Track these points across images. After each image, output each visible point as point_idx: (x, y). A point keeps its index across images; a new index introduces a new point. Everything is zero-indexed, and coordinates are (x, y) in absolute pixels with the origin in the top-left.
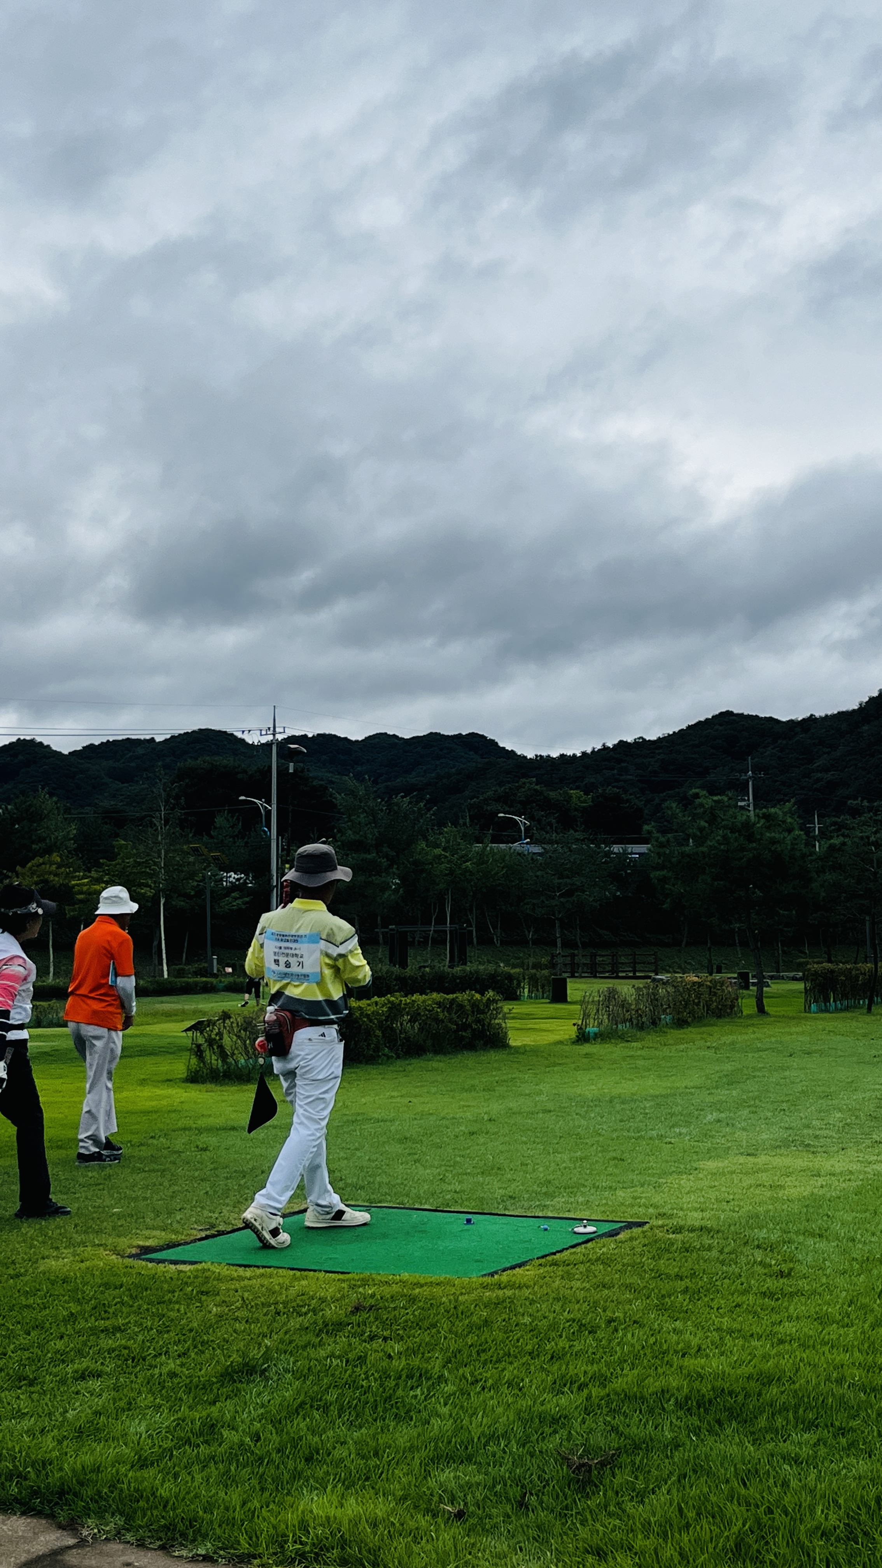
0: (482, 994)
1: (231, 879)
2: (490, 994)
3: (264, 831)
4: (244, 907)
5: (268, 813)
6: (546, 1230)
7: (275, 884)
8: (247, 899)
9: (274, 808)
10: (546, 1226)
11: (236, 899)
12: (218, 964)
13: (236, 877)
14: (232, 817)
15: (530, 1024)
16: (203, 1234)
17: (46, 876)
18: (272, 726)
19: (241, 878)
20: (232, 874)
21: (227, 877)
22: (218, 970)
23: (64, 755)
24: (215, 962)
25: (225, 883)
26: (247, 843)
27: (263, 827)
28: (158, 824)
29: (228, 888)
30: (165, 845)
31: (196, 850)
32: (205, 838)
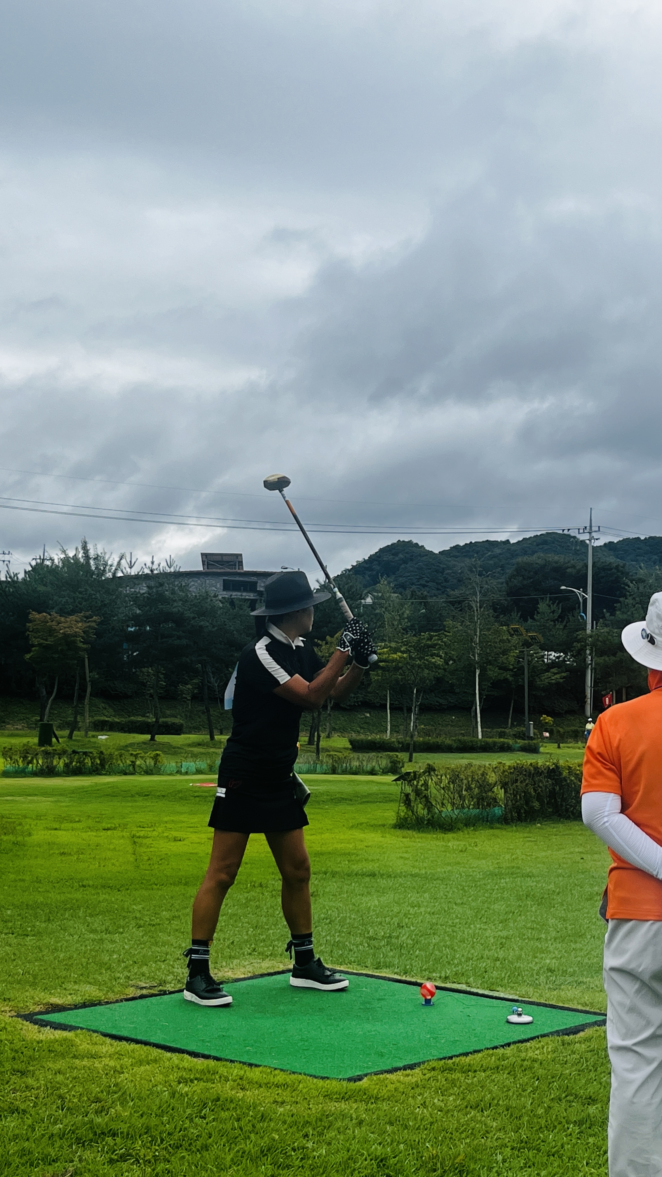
1: (551, 657)
3: (581, 616)
4: (561, 681)
5: (585, 600)
7: (588, 661)
8: (564, 674)
9: (589, 597)
11: (555, 674)
12: (534, 728)
13: (556, 655)
14: (553, 604)
18: (588, 525)
19: (560, 656)
20: (553, 654)
21: (548, 655)
22: (534, 734)
23: (435, 554)
24: (532, 726)
25: (546, 660)
26: (565, 626)
27: (580, 612)
28: (474, 607)
29: (548, 664)
30: (480, 624)
31: (516, 630)
32: (530, 621)
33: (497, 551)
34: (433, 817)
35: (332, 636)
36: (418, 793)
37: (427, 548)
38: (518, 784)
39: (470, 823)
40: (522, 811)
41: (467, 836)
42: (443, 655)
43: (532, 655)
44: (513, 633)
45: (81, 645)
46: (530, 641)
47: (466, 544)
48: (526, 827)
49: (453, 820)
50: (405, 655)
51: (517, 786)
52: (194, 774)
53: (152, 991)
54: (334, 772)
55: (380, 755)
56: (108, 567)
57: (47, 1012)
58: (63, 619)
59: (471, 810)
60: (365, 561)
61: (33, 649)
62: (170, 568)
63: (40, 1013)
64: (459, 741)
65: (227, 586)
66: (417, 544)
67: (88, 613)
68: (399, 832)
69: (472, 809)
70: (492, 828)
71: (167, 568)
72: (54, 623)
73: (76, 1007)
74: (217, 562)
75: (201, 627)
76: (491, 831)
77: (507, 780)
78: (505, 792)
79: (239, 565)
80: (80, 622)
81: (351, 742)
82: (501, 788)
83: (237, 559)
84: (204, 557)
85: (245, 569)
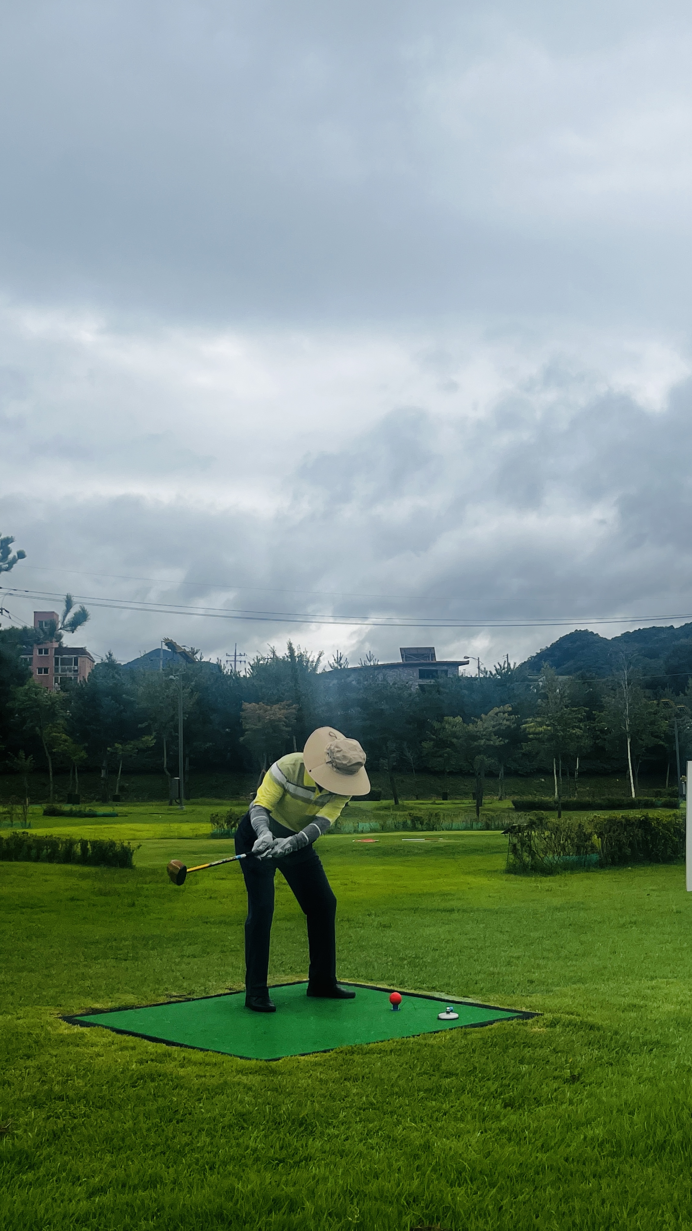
23: (607, 640)
28: (623, 685)
30: (629, 699)
31: (666, 703)
33: (663, 636)
34: (536, 863)
35: (486, 714)
36: (523, 843)
37: (601, 636)
38: (611, 833)
39: (569, 868)
40: (616, 857)
42: (583, 727)
44: (662, 706)
45: (284, 728)
46: (679, 712)
47: (635, 631)
48: (618, 870)
49: (554, 865)
50: (549, 728)
51: (611, 836)
52: (368, 833)
53: (180, 999)
54: (488, 828)
55: (528, 813)
56: (309, 664)
57: (87, 1014)
58: (269, 708)
59: (571, 857)
60: (548, 649)
61: (246, 733)
62: (370, 661)
63: (82, 1015)
64: (608, 800)
65: (423, 675)
66: (592, 632)
67: (288, 702)
68: (507, 876)
69: (572, 855)
71: (368, 662)
72: (262, 711)
73: (111, 1010)
74: (414, 655)
75: (382, 710)
76: (587, 874)
77: (603, 830)
78: (602, 840)
79: (432, 657)
80: (282, 709)
81: (514, 803)
82: (598, 838)
83: (430, 652)
84: (403, 651)
85: (437, 660)
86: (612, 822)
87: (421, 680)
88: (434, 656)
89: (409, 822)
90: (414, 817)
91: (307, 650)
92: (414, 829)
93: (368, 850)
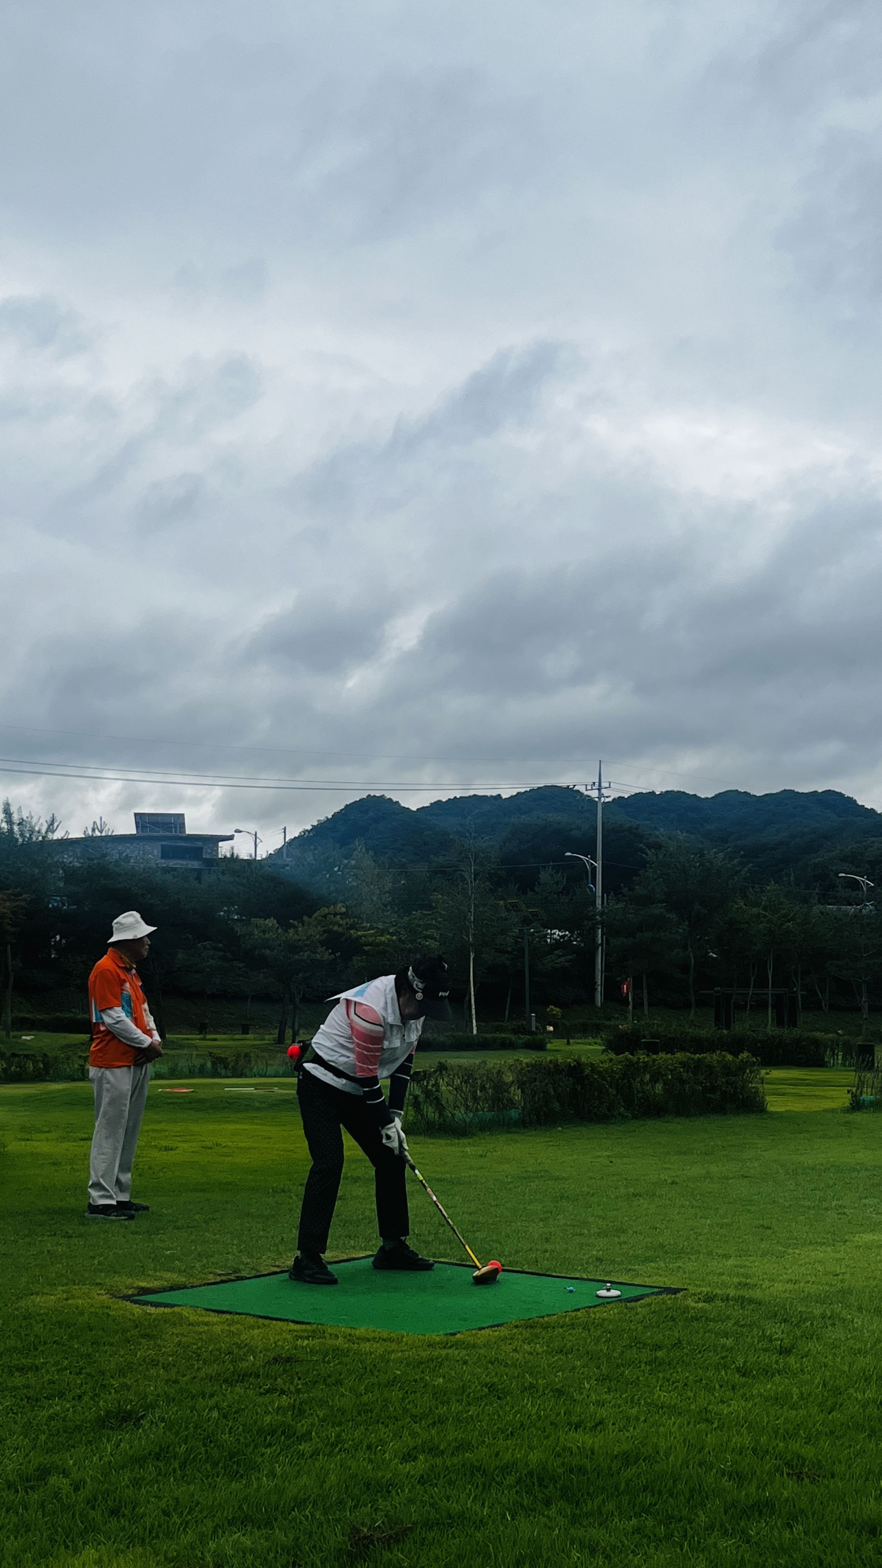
0: (736, 1055)
1: (555, 936)
2: (744, 1055)
3: (590, 888)
4: (567, 964)
5: (594, 869)
6: (571, 1291)
7: (600, 942)
8: (570, 957)
9: (598, 865)
10: (571, 1288)
11: (560, 956)
12: (536, 1021)
13: (561, 934)
14: (557, 873)
15: (818, 1091)
16: (219, 1279)
17: (331, 927)
18: (597, 781)
19: (566, 935)
20: (557, 932)
21: (551, 934)
22: (537, 1028)
23: (412, 811)
24: (534, 1019)
25: (549, 940)
26: (571, 899)
27: (588, 883)
28: (467, 878)
29: (551, 945)
30: (475, 899)
31: (514, 905)
32: (530, 894)
33: (487, 808)
34: (445, 1120)
36: (428, 1093)
37: (403, 804)
38: (537, 1083)
39: (486, 1127)
40: (542, 1114)
41: (483, 1141)
43: (532, 934)
44: (511, 908)
45: (8, 928)
46: (531, 917)
48: (547, 1131)
49: (468, 1122)
50: (394, 938)
51: (536, 1086)
59: (486, 1113)
62: (100, 831)
63: (134, 1295)
64: (453, 1037)
65: (166, 854)
67: (17, 890)
69: (487, 1111)
70: (510, 1132)
74: (154, 824)
76: (509, 1136)
77: (525, 1079)
78: (523, 1092)
79: (180, 828)
80: (7, 901)
82: (518, 1089)
83: (178, 820)
84: (138, 817)
85: (188, 832)
86: (536, 1067)
87: (163, 861)
88: (183, 825)
89: (209, 1065)
90: (217, 1058)
91: (33, 815)
92: (215, 1074)
93: (190, 1103)
